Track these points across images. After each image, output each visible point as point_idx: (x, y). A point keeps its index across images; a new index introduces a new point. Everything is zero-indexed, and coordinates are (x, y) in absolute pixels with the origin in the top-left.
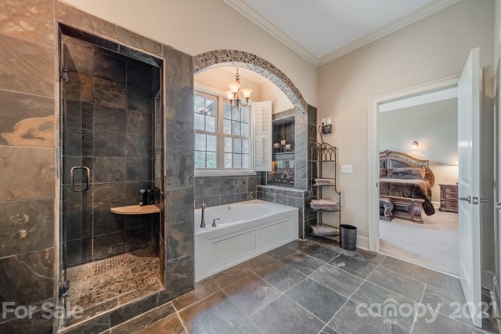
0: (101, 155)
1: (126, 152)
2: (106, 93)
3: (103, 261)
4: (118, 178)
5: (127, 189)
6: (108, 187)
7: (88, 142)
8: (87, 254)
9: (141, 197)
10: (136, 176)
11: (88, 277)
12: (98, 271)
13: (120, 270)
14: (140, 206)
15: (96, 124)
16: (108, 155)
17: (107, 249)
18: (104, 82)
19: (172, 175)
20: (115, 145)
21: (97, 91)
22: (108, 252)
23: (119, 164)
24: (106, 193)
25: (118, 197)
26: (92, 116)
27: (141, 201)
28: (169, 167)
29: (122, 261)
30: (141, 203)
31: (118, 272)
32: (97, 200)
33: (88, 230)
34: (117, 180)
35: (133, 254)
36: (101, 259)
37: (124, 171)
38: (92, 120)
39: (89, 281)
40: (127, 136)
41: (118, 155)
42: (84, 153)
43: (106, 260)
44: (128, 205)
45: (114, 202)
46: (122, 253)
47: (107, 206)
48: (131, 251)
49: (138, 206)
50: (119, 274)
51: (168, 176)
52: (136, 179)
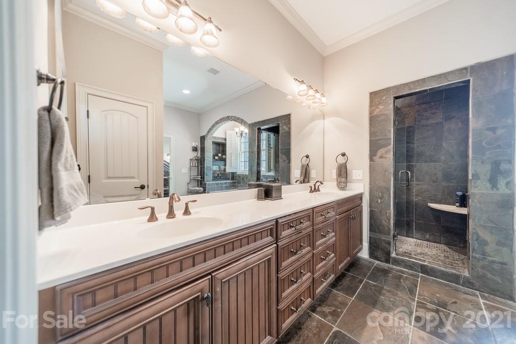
0: (421, 162)
1: (443, 158)
2: (425, 114)
3: (422, 241)
4: (435, 180)
5: (443, 190)
6: (425, 187)
7: (411, 153)
8: (411, 231)
9: (458, 198)
10: (452, 179)
11: (410, 245)
12: (417, 245)
13: (434, 251)
14: (457, 207)
15: (417, 140)
16: (426, 162)
17: (425, 234)
18: (424, 106)
19: (479, 178)
20: (432, 153)
21: (418, 115)
22: (426, 236)
23: (435, 169)
24: (424, 191)
25: (435, 195)
26: (414, 135)
27: (457, 202)
28: (476, 171)
29: (437, 248)
30: (458, 204)
31: (432, 252)
32: (417, 195)
33: (411, 215)
34: (434, 182)
35: (449, 248)
36: (421, 240)
37: (440, 175)
38: (414, 137)
39: (410, 247)
40: (444, 144)
41: (435, 161)
42: (408, 161)
43: (424, 242)
44: (444, 204)
45: (430, 199)
46: (438, 243)
47: (425, 201)
48: (447, 244)
49: (455, 207)
50: (432, 254)
51: (474, 180)
52: (453, 182)
